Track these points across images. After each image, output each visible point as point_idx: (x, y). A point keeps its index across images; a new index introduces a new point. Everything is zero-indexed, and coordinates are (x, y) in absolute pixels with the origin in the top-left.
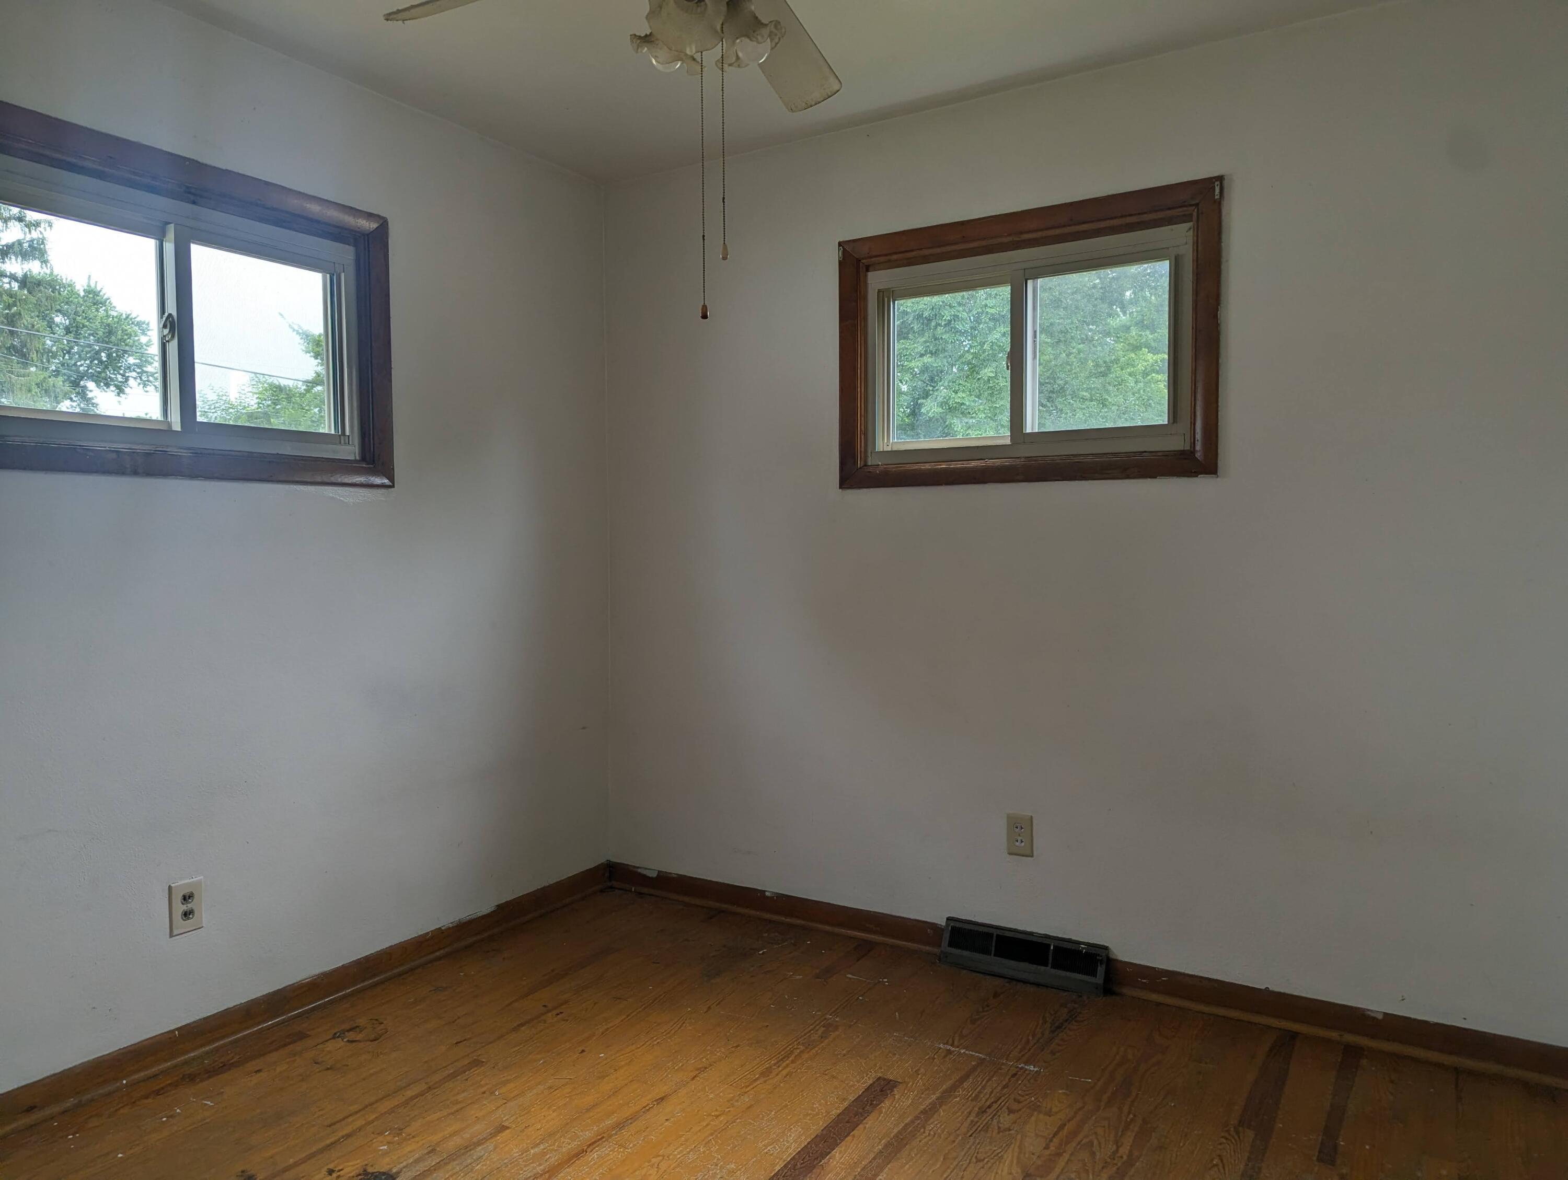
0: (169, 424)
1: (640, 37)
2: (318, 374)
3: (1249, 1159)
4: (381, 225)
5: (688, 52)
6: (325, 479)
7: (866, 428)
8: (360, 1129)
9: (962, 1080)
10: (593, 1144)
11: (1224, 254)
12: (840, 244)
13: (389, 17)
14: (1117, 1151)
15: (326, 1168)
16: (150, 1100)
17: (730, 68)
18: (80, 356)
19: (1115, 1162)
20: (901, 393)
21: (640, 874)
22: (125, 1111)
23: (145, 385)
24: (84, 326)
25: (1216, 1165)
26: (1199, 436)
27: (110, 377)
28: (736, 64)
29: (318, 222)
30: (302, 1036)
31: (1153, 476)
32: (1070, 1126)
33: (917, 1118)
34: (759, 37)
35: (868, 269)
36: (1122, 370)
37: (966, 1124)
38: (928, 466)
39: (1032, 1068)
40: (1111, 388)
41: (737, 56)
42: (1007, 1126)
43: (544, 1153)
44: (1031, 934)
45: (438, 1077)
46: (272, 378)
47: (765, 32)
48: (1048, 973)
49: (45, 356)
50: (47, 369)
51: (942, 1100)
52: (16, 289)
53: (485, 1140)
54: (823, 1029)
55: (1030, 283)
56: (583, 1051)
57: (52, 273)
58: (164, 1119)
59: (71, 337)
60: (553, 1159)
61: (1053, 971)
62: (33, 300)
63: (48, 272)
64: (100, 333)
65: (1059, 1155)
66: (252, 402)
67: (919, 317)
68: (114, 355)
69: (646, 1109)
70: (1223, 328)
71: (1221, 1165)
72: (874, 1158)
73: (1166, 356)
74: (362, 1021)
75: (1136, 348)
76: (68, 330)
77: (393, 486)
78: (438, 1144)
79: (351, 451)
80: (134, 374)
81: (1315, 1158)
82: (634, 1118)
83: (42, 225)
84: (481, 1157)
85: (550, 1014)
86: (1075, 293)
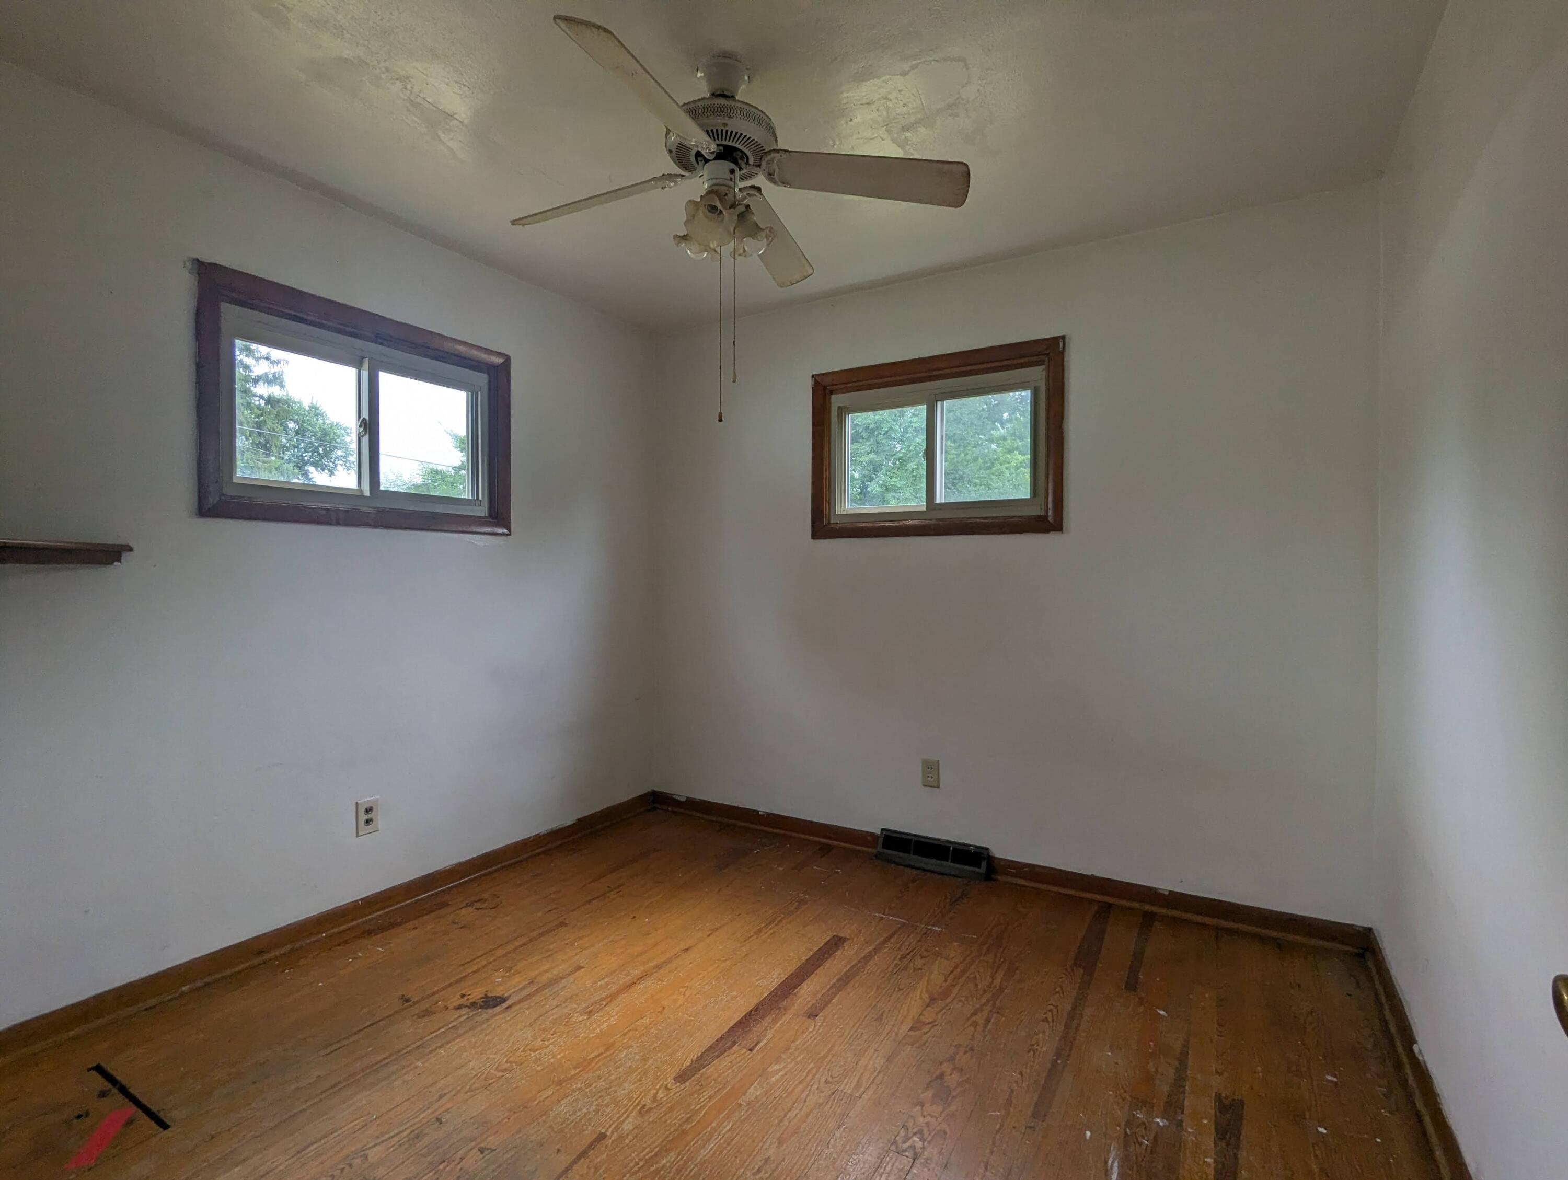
0: (362, 491)
1: (680, 237)
2: (463, 463)
3: (1080, 989)
4: (505, 361)
5: (712, 246)
6: (465, 529)
7: (829, 499)
8: (484, 967)
9: (891, 936)
10: (641, 978)
11: (1066, 386)
12: (813, 376)
13: (514, 222)
14: (992, 982)
15: (460, 993)
16: (341, 947)
17: (740, 257)
18: (305, 450)
19: (991, 990)
20: (853, 479)
21: (675, 799)
22: (323, 954)
23: (348, 469)
24: (308, 430)
25: (1058, 992)
26: (1050, 506)
27: (325, 464)
28: (744, 255)
29: (465, 358)
30: (444, 905)
31: (1021, 532)
32: (961, 967)
33: (859, 962)
34: (759, 237)
35: (831, 392)
36: (1001, 465)
37: (892, 966)
38: (871, 525)
39: (937, 928)
40: (994, 477)
41: (744, 249)
42: (920, 966)
43: (607, 984)
44: (938, 840)
45: (535, 934)
46: (433, 465)
47: (763, 234)
48: (949, 866)
49: (282, 450)
50: (283, 458)
51: (876, 950)
52: (263, 405)
53: (569, 975)
54: (797, 903)
55: (939, 403)
56: (634, 917)
57: (287, 394)
58: (350, 960)
59: (299, 437)
60: (614, 988)
61: (952, 864)
62: (275, 412)
63: (285, 394)
64: (319, 435)
65: (953, 986)
66: (419, 481)
67: (867, 428)
68: (328, 449)
69: (677, 956)
70: (1065, 434)
71: (1061, 992)
72: (830, 988)
73: (1029, 456)
74: (485, 896)
75: (1010, 451)
76: (297, 432)
77: (510, 534)
78: (535, 978)
79: (482, 511)
80: (341, 462)
81: (1123, 987)
82: (669, 961)
83: (282, 362)
84: (565, 987)
85: (612, 893)
86: (970, 414)
